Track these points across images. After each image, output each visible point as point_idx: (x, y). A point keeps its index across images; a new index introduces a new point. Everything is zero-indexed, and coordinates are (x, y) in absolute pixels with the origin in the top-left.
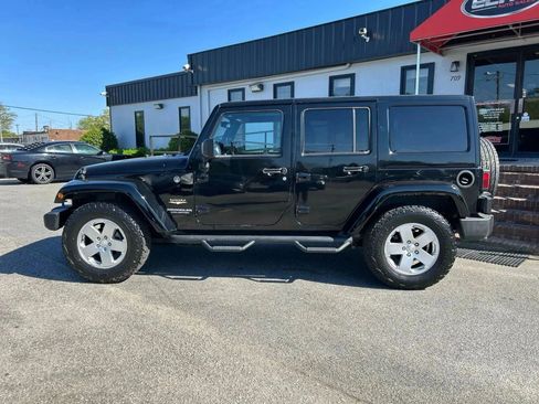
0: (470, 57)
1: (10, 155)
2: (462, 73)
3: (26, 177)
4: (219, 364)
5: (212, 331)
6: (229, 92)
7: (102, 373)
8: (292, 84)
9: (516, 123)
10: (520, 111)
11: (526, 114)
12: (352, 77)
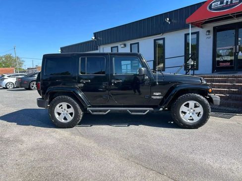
0: (214, 28)
1: (21, 78)
2: (211, 36)
3: (28, 87)
4: (96, 156)
5: (96, 145)
6: (112, 48)
7: (52, 160)
8: (138, 43)
9: (236, 57)
10: (238, 51)
11: (240, 52)
12: (164, 39)
